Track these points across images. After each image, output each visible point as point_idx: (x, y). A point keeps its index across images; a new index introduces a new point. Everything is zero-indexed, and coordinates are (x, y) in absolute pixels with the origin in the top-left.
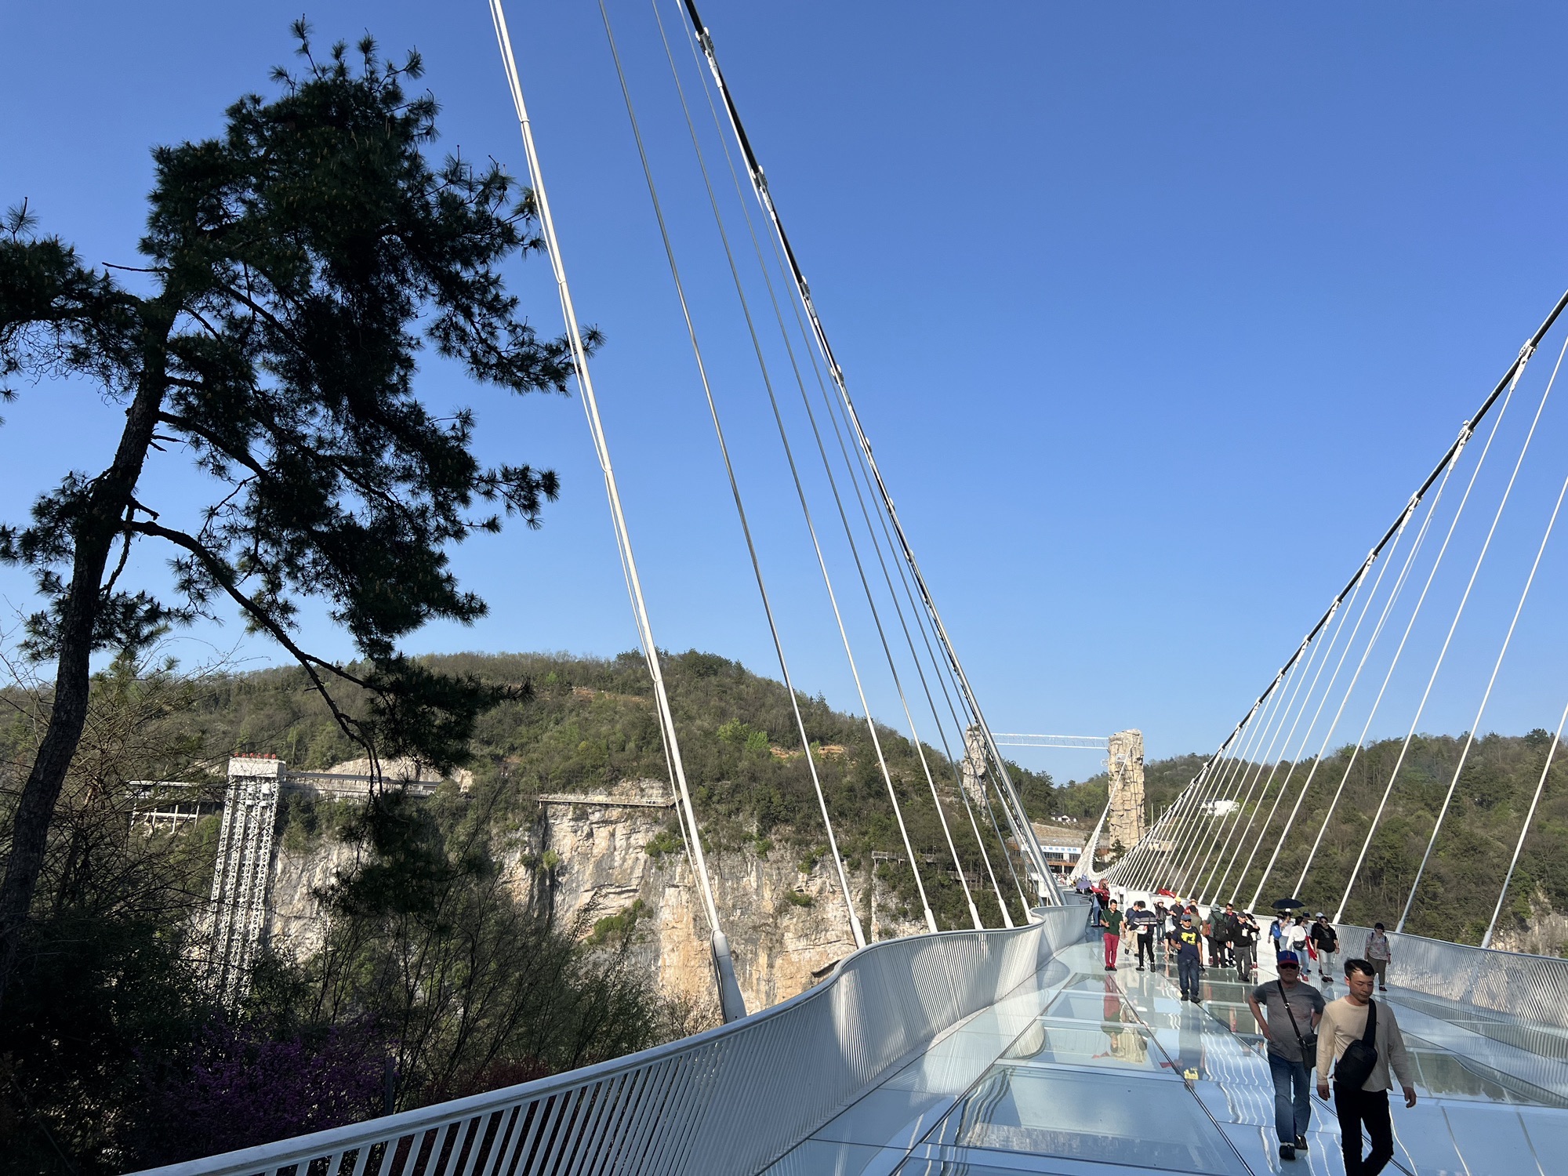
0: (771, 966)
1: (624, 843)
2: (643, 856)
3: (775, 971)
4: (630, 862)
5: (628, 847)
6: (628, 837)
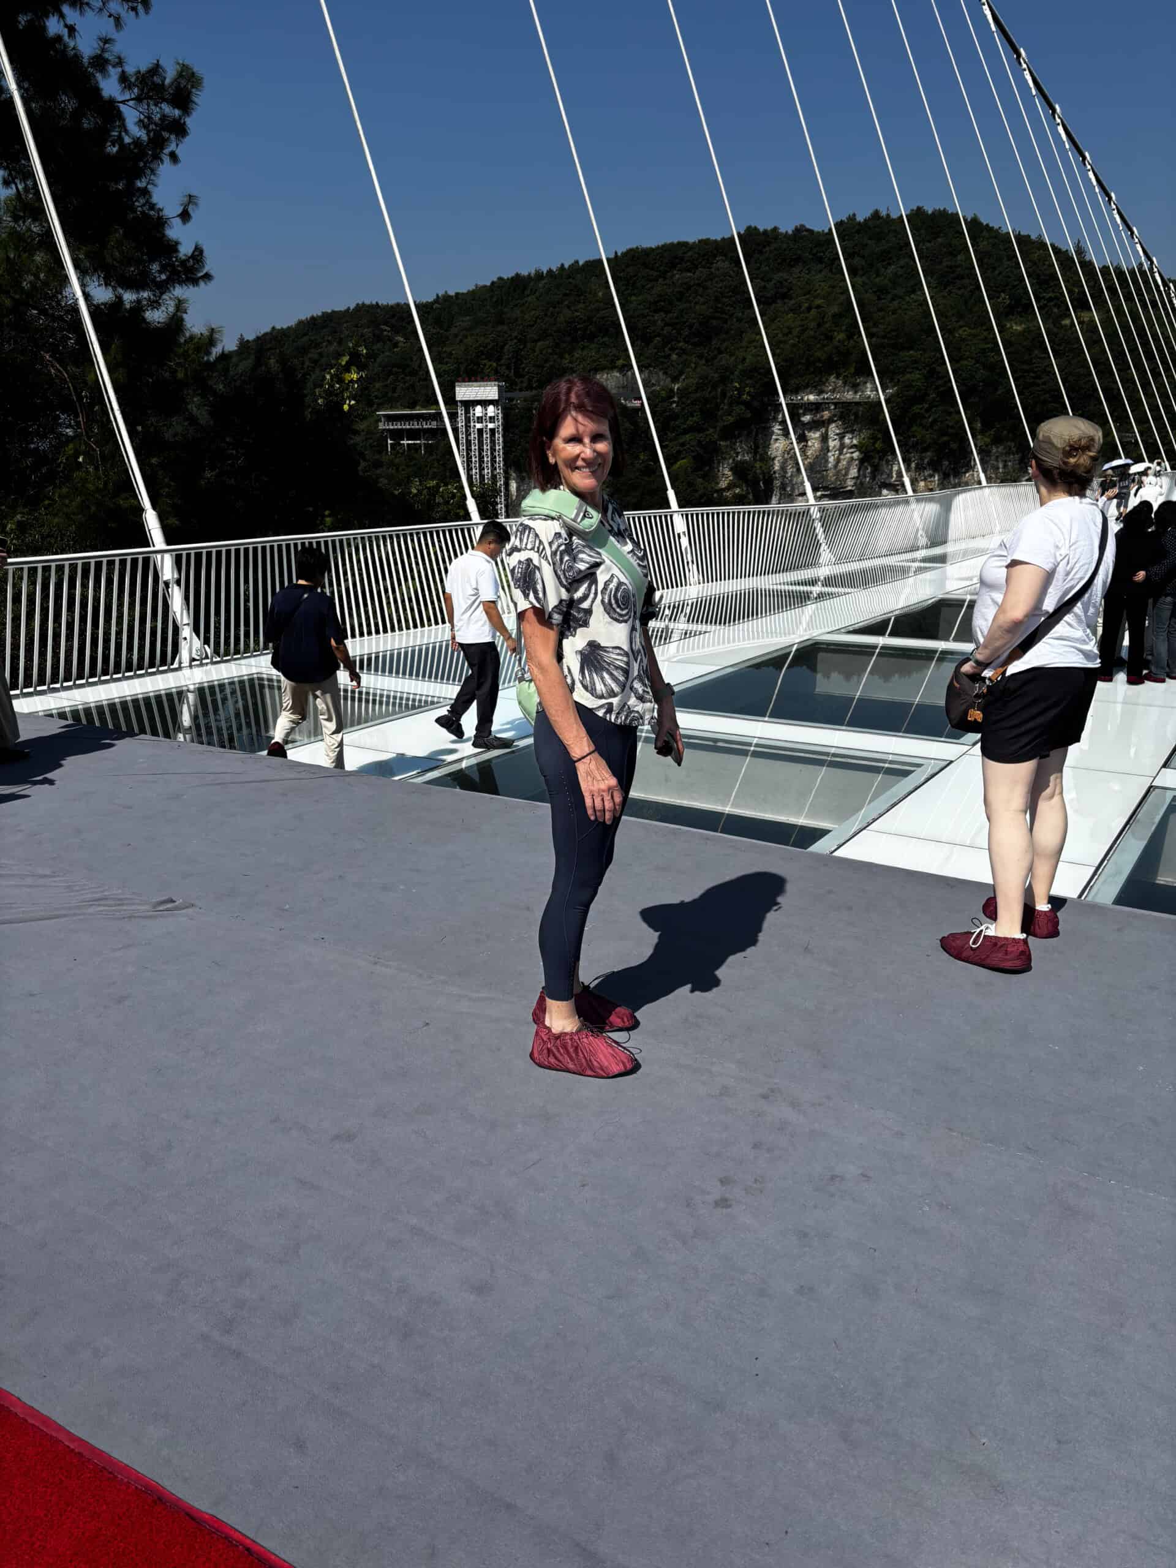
1: (837, 443)
2: (856, 455)
4: (844, 463)
5: (842, 446)
6: (841, 437)
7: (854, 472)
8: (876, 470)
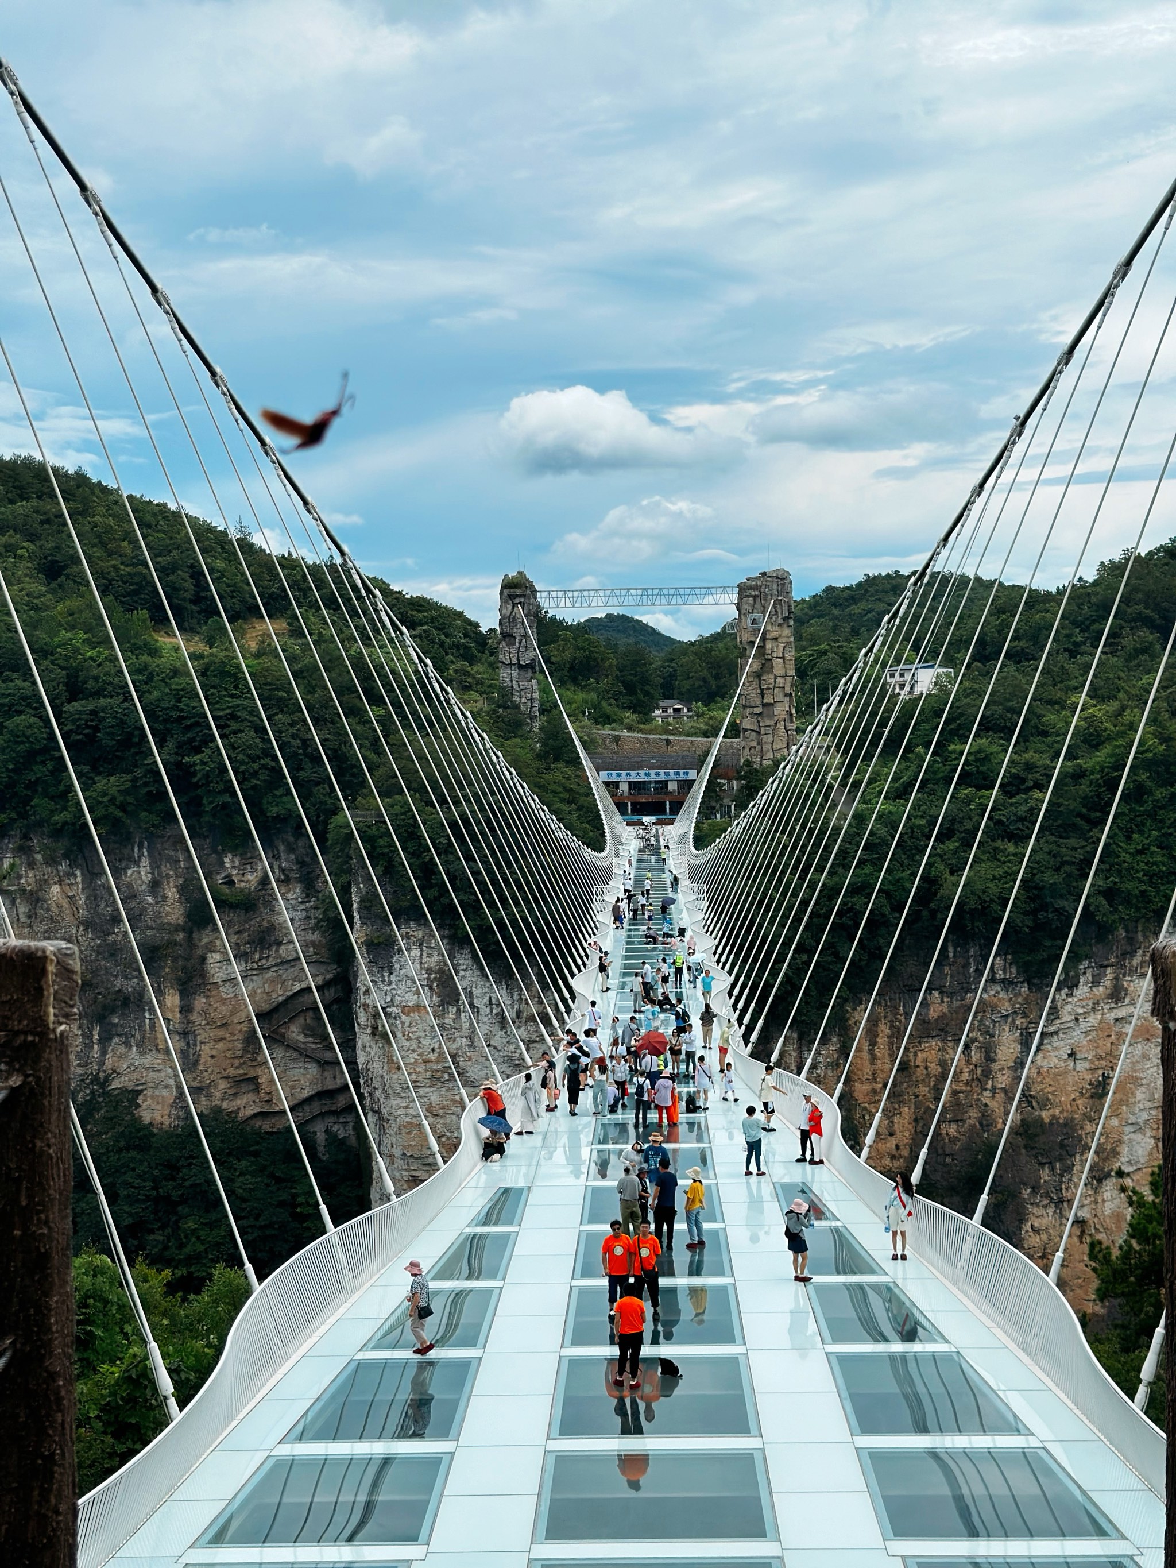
0: (186, 1009)
3: (194, 1017)
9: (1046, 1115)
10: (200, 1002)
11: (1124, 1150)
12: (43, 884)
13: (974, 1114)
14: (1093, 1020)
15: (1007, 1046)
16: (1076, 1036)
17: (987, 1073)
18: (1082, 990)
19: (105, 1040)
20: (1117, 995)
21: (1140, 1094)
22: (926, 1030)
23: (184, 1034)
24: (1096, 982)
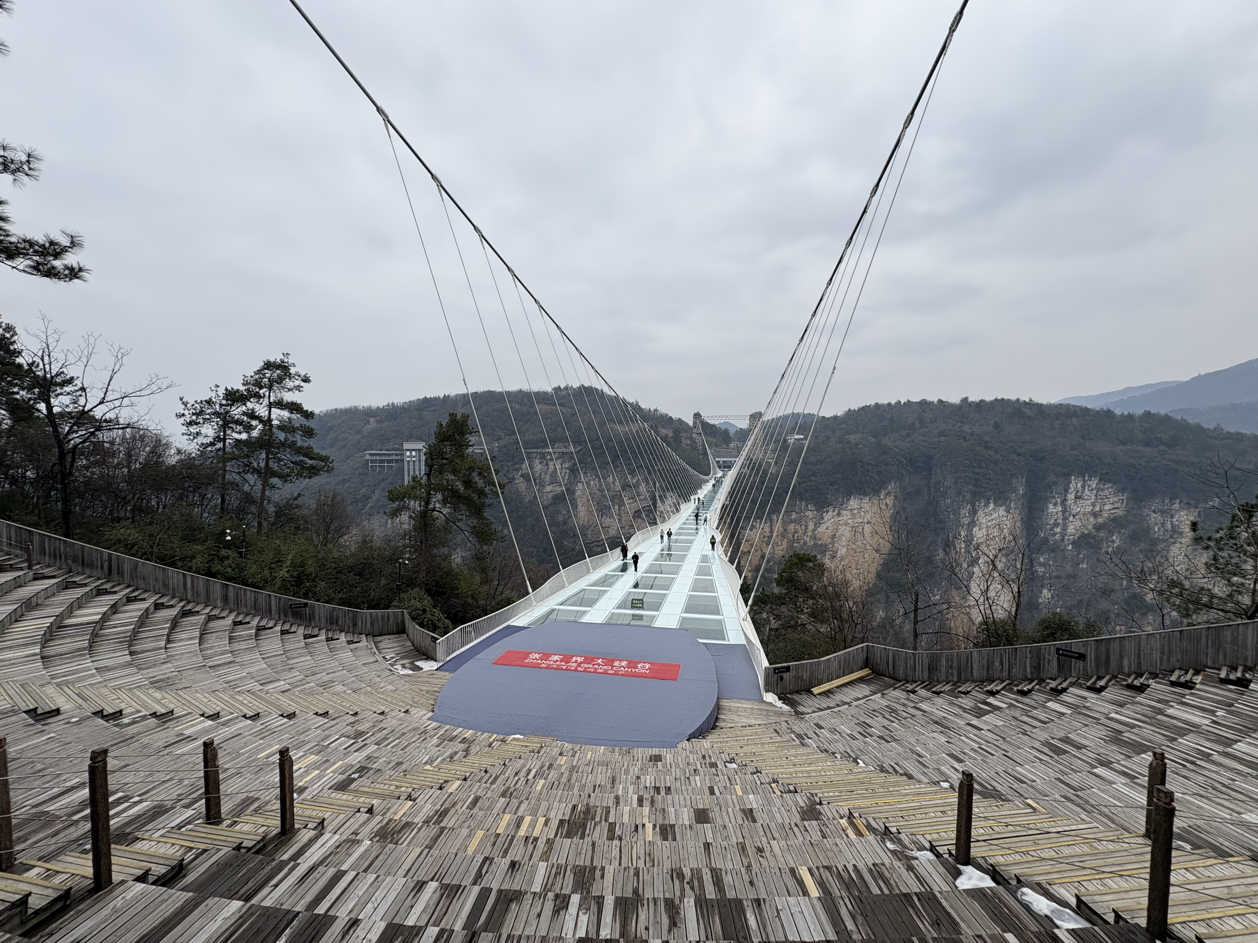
0: (619, 510)
1: (560, 467)
2: (567, 471)
4: (563, 474)
5: (562, 468)
6: (562, 465)
7: (567, 477)
8: (575, 476)
9: (820, 543)
10: (623, 508)
11: (839, 551)
12: (589, 480)
13: (802, 541)
14: (833, 520)
15: (811, 526)
16: (828, 524)
17: (806, 532)
18: (830, 513)
19: (602, 516)
20: (839, 514)
21: (844, 538)
22: (792, 521)
23: (619, 515)
24: (834, 511)
